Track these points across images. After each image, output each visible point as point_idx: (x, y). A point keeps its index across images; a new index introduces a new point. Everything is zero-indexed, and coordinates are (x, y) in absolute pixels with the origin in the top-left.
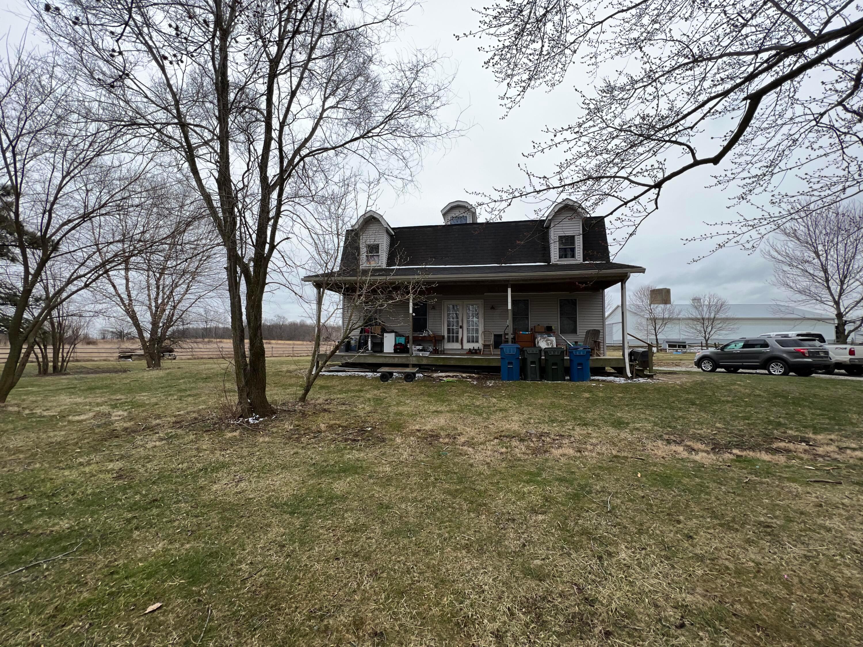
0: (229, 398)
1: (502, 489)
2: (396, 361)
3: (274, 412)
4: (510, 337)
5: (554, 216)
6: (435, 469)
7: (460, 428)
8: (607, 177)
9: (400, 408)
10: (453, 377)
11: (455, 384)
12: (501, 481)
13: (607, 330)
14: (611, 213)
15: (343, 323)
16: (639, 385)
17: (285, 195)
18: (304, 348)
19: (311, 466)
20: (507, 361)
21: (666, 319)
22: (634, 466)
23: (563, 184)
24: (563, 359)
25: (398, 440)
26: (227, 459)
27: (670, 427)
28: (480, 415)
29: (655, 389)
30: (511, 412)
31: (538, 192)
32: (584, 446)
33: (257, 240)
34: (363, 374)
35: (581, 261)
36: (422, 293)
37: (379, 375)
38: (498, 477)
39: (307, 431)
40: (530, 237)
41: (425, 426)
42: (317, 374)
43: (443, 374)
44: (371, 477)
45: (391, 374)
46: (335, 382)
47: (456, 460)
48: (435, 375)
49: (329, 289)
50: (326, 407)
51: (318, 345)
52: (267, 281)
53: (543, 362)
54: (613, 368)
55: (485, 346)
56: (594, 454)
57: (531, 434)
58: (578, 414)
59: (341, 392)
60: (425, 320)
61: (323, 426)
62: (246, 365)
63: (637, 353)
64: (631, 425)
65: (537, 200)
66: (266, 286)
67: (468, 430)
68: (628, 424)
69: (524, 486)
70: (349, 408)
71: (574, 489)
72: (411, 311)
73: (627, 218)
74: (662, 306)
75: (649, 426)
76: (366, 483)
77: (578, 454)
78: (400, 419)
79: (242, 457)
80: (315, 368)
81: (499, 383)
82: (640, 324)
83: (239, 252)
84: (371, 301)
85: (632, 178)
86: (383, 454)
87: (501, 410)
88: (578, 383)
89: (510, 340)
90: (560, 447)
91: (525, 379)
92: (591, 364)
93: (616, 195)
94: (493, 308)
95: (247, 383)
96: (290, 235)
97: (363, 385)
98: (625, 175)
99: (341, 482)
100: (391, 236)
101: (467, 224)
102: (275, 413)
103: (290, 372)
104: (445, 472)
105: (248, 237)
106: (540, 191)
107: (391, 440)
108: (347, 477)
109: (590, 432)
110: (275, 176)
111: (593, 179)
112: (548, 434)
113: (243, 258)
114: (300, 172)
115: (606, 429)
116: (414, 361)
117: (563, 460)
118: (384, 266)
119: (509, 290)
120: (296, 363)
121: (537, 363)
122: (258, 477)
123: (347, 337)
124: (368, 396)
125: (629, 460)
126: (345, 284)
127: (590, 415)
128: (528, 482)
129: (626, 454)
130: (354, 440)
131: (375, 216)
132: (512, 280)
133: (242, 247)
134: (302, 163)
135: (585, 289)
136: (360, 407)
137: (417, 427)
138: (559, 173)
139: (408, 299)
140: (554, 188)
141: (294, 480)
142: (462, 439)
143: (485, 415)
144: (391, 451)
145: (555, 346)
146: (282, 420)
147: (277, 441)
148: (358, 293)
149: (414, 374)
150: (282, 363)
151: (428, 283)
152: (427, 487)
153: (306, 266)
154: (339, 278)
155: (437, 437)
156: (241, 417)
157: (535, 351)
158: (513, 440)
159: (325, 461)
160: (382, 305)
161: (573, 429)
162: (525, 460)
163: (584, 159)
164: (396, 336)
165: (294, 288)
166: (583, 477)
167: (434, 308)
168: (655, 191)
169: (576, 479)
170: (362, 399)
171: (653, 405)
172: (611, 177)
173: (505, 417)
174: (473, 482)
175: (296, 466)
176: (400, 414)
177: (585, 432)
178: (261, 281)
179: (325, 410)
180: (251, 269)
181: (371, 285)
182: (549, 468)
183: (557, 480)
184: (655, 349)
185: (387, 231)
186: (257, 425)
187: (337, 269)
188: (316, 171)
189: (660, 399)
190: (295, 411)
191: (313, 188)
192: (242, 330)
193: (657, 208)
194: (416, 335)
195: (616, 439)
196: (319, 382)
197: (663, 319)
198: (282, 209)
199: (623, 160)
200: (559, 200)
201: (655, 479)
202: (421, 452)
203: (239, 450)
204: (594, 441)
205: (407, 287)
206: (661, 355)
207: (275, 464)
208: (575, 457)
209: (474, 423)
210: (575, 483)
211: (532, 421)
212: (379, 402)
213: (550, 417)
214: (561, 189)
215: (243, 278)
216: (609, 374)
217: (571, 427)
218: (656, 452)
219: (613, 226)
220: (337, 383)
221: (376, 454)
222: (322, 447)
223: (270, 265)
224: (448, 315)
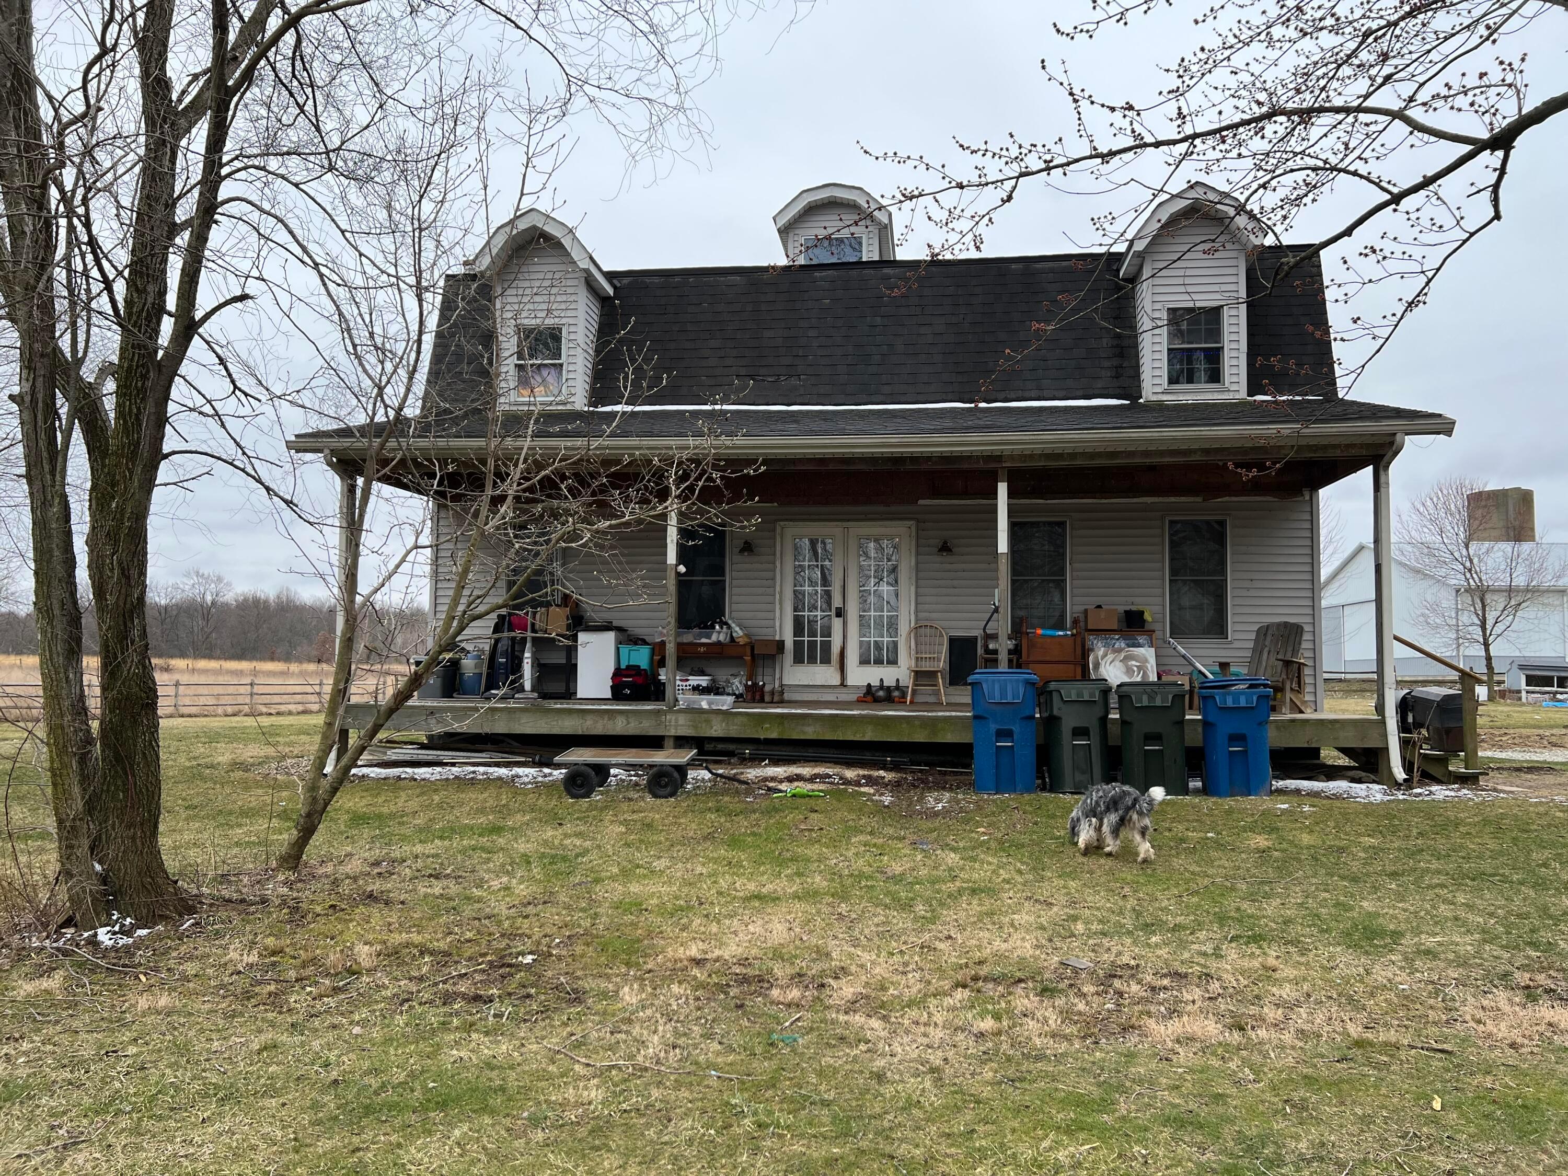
0: (23, 859)
1: (983, 1153)
2: (619, 727)
3: (187, 906)
4: (1004, 645)
5: (1156, 239)
6: (755, 1090)
7: (838, 952)
8: (1337, 110)
9: (634, 888)
10: (812, 779)
11: (820, 803)
12: (980, 1128)
13: (1326, 624)
14: (1348, 232)
15: (435, 597)
16: (1430, 810)
17: (230, 145)
18: (294, 684)
19: (322, 1091)
20: (993, 727)
21: (1518, 590)
22: (1418, 1074)
23: (1189, 130)
24: (1181, 722)
25: (629, 996)
26: (23, 1072)
27: (1534, 945)
28: (907, 906)
29: (1486, 822)
30: (1008, 897)
31: (1107, 157)
32: (1253, 1010)
33: (128, 302)
34: (503, 772)
35: (1243, 394)
36: (710, 495)
37: (559, 774)
38: (969, 1116)
39: (310, 970)
40: (1074, 311)
41: (722, 945)
42: (343, 776)
43: (780, 771)
44: (535, 1122)
45: (602, 771)
46: (404, 801)
47: (827, 1060)
48: (752, 773)
49: (386, 480)
50: (375, 886)
51: (345, 676)
52: (166, 449)
53: (1114, 731)
54: (1345, 751)
55: (920, 676)
56: (1288, 1037)
57: (1076, 971)
58: (1231, 904)
59: (425, 833)
60: (719, 588)
61: (364, 954)
62: (88, 741)
63: (1425, 703)
64: (1408, 941)
65: (1103, 184)
66: (163, 465)
67: (866, 957)
68: (1397, 935)
69: (1058, 1143)
70: (454, 889)
71: (1223, 1152)
72: (672, 557)
73: (1398, 249)
74: (1506, 547)
75: (1466, 944)
76: (520, 1143)
77: (1236, 1037)
78: (634, 925)
79: (75, 1064)
80: (333, 755)
81: (969, 800)
82: (1434, 608)
83: (65, 344)
84: (537, 520)
85: (1416, 113)
86: (578, 1045)
87: (974, 892)
88: (1229, 802)
89: (1003, 657)
90: (1174, 1012)
91: (1054, 786)
92: (1274, 739)
93: (1363, 169)
94: (945, 548)
95: (90, 807)
96: (253, 287)
97: (504, 811)
98: (1396, 105)
99: (434, 1144)
100: (604, 301)
101: (860, 264)
102: (191, 910)
103: (244, 767)
104: (792, 1100)
105: (96, 287)
106: (1112, 154)
107: (604, 995)
108: (451, 1125)
109: (1271, 962)
110: (196, 77)
111: (1288, 113)
112: (1133, 971)
113: (79, 362)
114: (284, 67)
115: (1325, 952)
116: (679, 726)
117: (1184, 1055)
118: (580, 403)
119: (1002, 489)
120: (267, 735)
121: (1095, 732)
122: (136, 1131)
123: (451, 645)
124: (522, 847)
125: (1403, 1055)
126: (443, 463)
127: (1271, 908)
128: (1070, 1130)
129: (1392, 1036)
130: (477, 998)
131: (549, 229)
132: (1012, 457)
133: (73, 326)
134: (289, 38)
135: (1256, 487)
136: (496, 884)
137: (694, 951)
138: (1176, 92)
139: (664, 516)
140: (1157, 144)
141: (264, 1137)
142: (846, 990)
143: (920, 909)
144: (605, 1033)
145: (1153, 677)
146: (218, 934)
147: (201, 1005)
148: (489, 492)
149: (681, 770)
150: (212, 737)
151: (735, 463)
152: (731, 1152)
153: (306, 398)
154: (423, 443)
155: (763, 981)
156: (68, 923)
157: (1087, 692)
158: (1019, 990)
159: (374, 1071)
160: (574, 536)
161: (1217, 954)
162: (1059, 1058)
163: (1257, 49)
164: (619, 642)
165: (263, 471)
166: (1251, 1110)
167: (748, 548)
168: (1490, 159)
169: (1231, 1121)
170: (499, 858)
171: (1482, 875)
172: (1347, 110)
173: (990, 914)
174: (885, 1134)
175: (271, 1091)
176: (637, 906)
177: (1256, 964)
178: (144, 446)
179: (371, 897)
180: (109, 404)
181: (539, 466)
182: (1140, 1082)
183: (1167, 1121)
184: (1482, 692)
185: (590, 284)
186: (128, 951)
187: (412, 410)
188: (340, 66)
189: (1501, 853)
190: (264, 901)
191: (329, 123)
192: (74, 617)
193: (1497, 216)
194: (688, 638)
195: (1359, 987)
196: (346, 801)
197: (1510, 591)
198: (222, 194)
199: (1384, 57)
200: (1177, 185)
201: (1487, 1116)
202: (708, 1036)
203: (65, 1039)
204: (1287, 992)
205: (660, 475)
206: (1501, 710)
207: (197, 1086)
208: (1226, 1045)
209: (886, 934)
210: (1228, 1131)
211: (1080, 927)
212: (562, 866)
213: (1138, 914)
214: (1183, 147)
215: (77, 435)
216: (1333, 773)
217: (1209, 948)
218: (1490, 1027)
219: (1350, 276)
220: (413, 805)
221: (553, 1042)
222: (363, 1023)
223: (178, 390)
224: (799, 570)
